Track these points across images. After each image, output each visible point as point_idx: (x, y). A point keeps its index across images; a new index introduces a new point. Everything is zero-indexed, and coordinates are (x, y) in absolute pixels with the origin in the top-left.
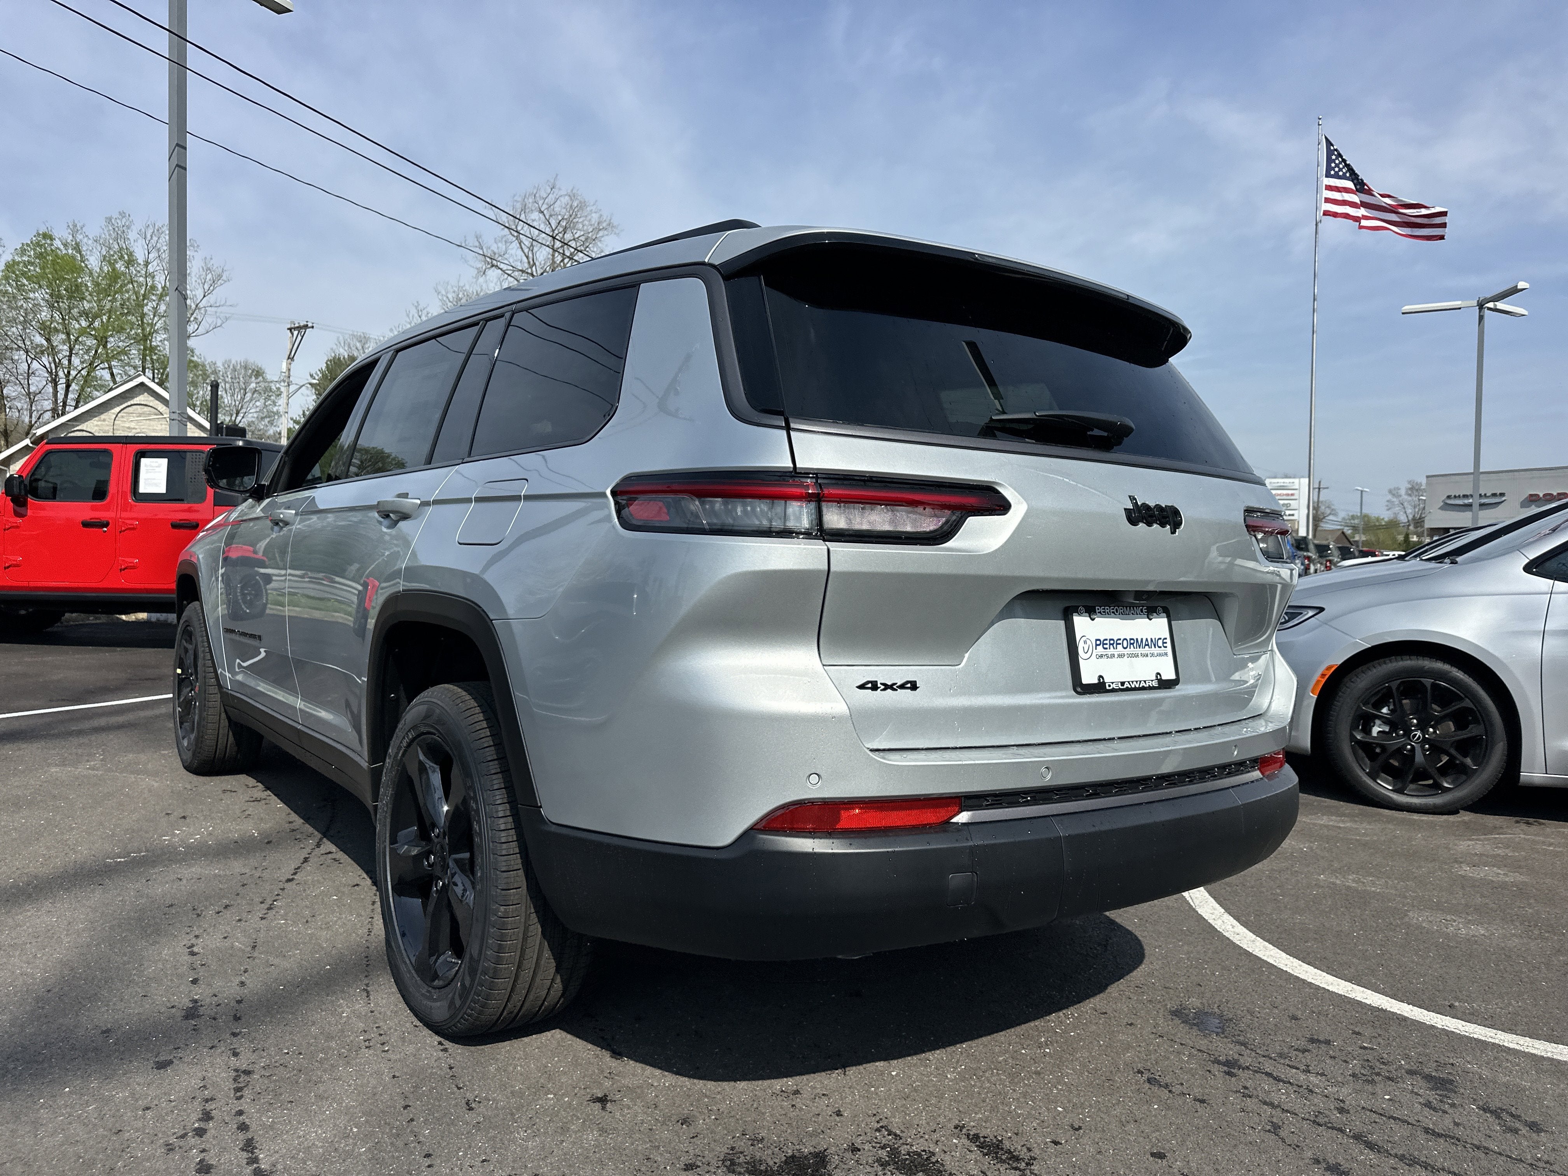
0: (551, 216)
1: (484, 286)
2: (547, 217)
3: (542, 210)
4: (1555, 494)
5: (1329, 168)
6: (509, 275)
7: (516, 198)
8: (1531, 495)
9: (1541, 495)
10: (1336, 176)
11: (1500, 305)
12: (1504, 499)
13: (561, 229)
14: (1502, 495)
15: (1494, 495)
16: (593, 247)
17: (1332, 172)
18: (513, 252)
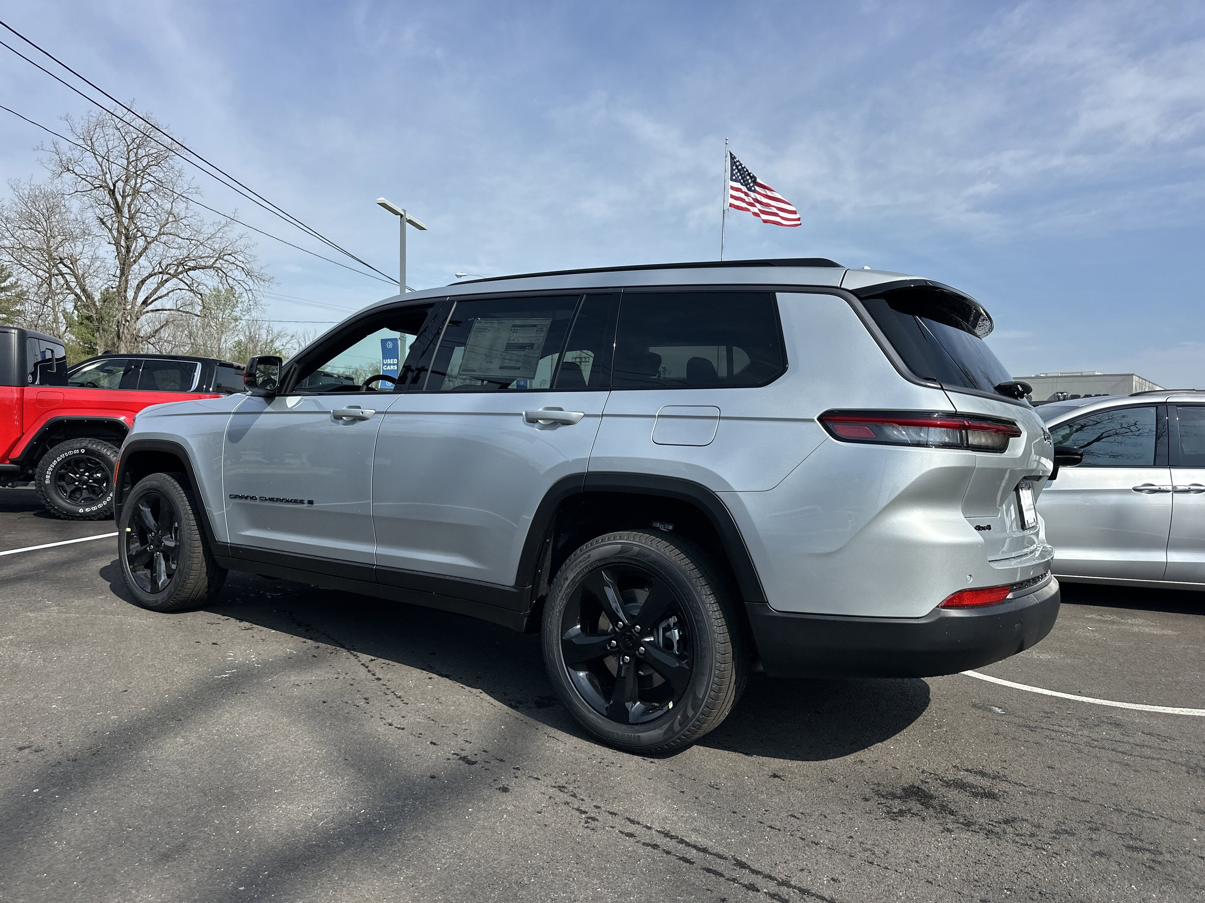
0: (126, 133)
1: (60, 187)
2: (123, 135)
3: (118, 127)
5: (732, 175)
6: (83, 179)
7: (91, 113)
10: (735, 181)
13: (135, 146)
16: (164, 163)
17: (734, 178)
18: (87, 160)
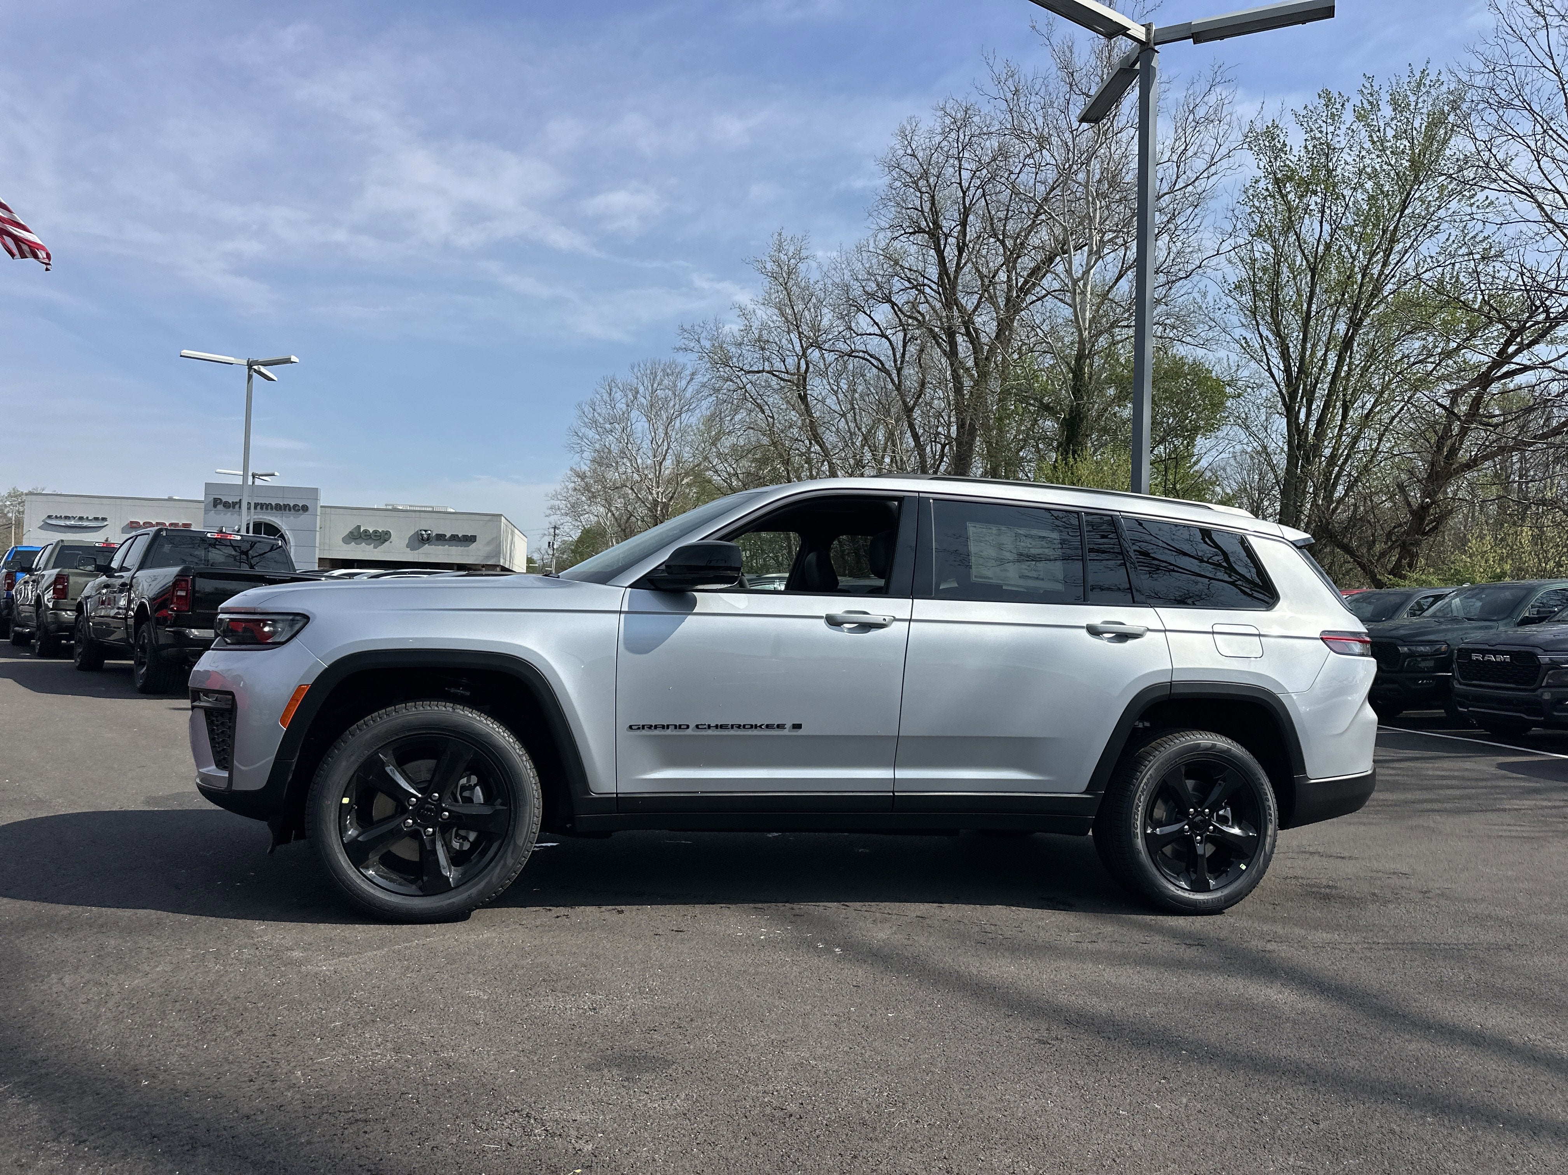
4: (154, 523)
8: (131, 522)
9: (141, 523)
11: (263, 369)
12: (106, 523)
14: (104, 519)
15: (96, 519)
